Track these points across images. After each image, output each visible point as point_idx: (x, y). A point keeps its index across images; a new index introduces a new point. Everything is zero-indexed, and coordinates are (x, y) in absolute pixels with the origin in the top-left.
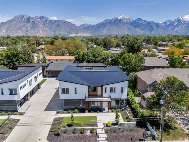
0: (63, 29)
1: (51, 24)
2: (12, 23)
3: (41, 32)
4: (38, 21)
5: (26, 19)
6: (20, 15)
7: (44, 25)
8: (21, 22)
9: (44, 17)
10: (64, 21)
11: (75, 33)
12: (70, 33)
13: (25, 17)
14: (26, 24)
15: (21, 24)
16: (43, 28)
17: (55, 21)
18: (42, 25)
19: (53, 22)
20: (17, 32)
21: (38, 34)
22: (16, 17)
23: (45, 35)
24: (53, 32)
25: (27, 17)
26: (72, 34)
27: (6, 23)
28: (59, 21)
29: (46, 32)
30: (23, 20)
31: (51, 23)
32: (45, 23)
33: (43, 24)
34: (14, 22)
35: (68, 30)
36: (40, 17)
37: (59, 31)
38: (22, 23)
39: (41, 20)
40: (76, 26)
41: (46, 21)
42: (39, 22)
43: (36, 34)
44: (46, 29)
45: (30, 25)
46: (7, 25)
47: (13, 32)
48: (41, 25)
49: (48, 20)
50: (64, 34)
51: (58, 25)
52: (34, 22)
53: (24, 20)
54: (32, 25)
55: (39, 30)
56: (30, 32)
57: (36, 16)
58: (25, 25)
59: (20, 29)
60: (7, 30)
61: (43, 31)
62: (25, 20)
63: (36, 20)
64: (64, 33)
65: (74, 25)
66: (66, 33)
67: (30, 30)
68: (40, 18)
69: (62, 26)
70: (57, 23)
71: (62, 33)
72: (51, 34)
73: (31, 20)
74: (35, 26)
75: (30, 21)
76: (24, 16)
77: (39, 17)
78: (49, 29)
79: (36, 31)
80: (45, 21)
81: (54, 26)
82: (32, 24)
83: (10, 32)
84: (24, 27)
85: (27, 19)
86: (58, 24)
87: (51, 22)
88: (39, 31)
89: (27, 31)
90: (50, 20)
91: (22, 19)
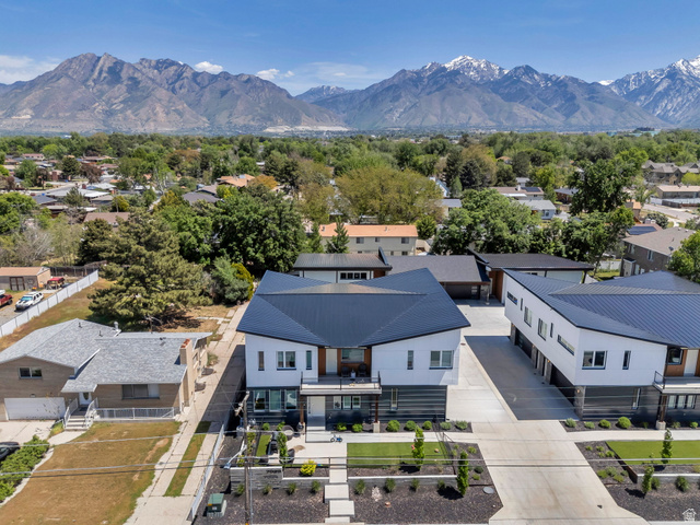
0: (240, 106)
1: (197, 88)
2: (56, 85)
3: (161, 116)
4: (150, 79)
5: (105, 69)
6: (85, 56)
7: (173, 91)
8: (87, 80)
9: (173, 63)
10: (245, 78)
11: (286, 122)
12: (269, 123)
13: (105, 64)
14: (105, 86)
15: (87, 87)
16: (169, 102)
17: (214, 78)
18: (164, 91)
19: (207, 82)
20: (73, 118)
21: (152, 124)
22: (70, 61)
23: (175, 129)
24: (205, 119)
25: (109, 64)
26: (275, 124)
27: (32, 84)
28: (225, 76)
29: (178, 117)
30: (96, 74)
31: (198, 84)
32: (177, 85)
33: (168, 89)
34: (63, 82)
35: (261, 108)
36: (158, 62)
37: (225, 113)
38: (91, 83)
39: (160, 72)
40: (289, 96)
41: (179, 76)
42: (153, 80)
43: (143, 126)
44: (180, 107)
45: (120, 91)
46: (36, 94)
47: (58, 117)
48: (162, 93)
49: (188, 74)
50: (245, 126)
51: (223, 93)
52: (135, 82)
53: (100, 73)
54: (129, 91)
55: (154, 109)
56: (120, 116)
57: (143, 59)
58: (102, 93)
59: (83, 108)
60: (38, 111)
61: (167, 114)
62: (104, 75)
63: (143, 74)
64: (246, 122)
65: (281, 90)
66: (253, 120)
67: (122, 111)
68: (156, 67)
69: (238, 97)
70: (220, 85)
71: (240, 121)
72: (196, 125)
73: (124, 75)
74: (139, 94)
75: (120, 77)
76: (99, 58)
77: (153, 63)
78: (190, 105)
79: (143, 112)
80: (177, 77)
81: (207, 96)
82: (130, 89)
83: (50, 117)
84: (99, 97)
85: (109, 68)
86: (222, 86)
87: (199, 79)
88: (155, 114)
89: (110, 113)
90: (196, 75)
91: (92, 71)
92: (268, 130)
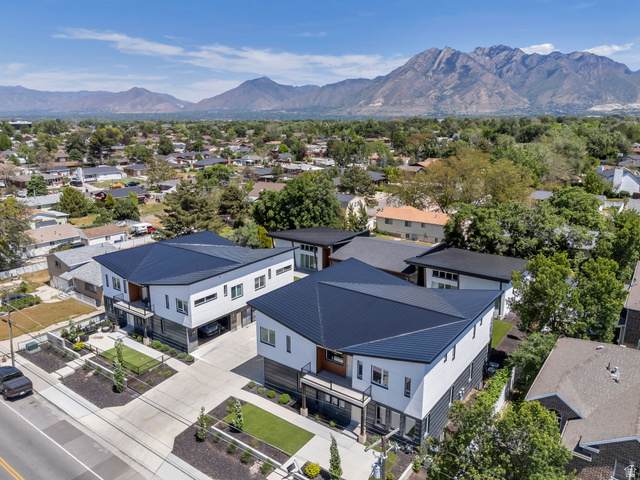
0: (567, 85)
1: (524, 69)
2: (403, 77)
3: (484, 98)
4: (481, 65)
5: (444, 60)
6: (429, 51)
7: (500, 75)
8: (428, 71)
9: (505, 48)
10: (578, 56)
11: (618, 100)
12: (596, 101)
13: (445, 56)
14: (441, 76)
15: (427, 77)
16: (494, 85)
17: (544, 58)
18: (491, 76)
19: (535, 63)
20: (411, 104)
21: (474, 107)
22: (418, 56)
23: (495, 110)
24: (526, 100)
25: (448, 56)
26: (602, 101)
27: (387, 78)
28: (557, 56)
29: (500, 99)
30: (436, 65)
31: (526, 66)
32: (505, 69)
33: (495, 74)
34: (410, 74)
35: (590, 86)
36: (491, 49)
37: (549, 93)
38: (430, 74)
39: (491, 58)
40: (627, 71)
41: (509, 60)
42: (483, 66)
43: (466, 108)
44: (503, 90)
45: (453, 79)
46: (389, 85)
47: (401, 104)
48: (489, 78)
49: (518, 57)
50: (568, 104)
51: (550, 73)
52: (466, 68)
53: (439, 65)
54: (459, 79)
55: (479, 93)
56: (448, 101)
57: (477, 48)
58: (438, 81)
59: (421, 95)
60: (387, 99)
61: (490, 97)
62: (442, 65)
63: (475, 62)
64: (569, 102)
65: (618, 65)
66: (579, 98)
67: (451, 96)
68: (489, 54)
69: (566, 75)
70: (548, 66)
71: (563, 100)
72: (516, 106)
73: (458, 64)
74: (468, 80)
75: (455, 66)
76: (441, 51)
77: (487, 51)
78: (513, 87)
79: (468, 97)
80: (504, 60)
81: (533, 77)
82: (461, 76)
83: (395, 104)
84: (435, 85)
85: (448, 59)
86: (550, 67)
87: (527, 62)
88: (479, 98)
89: (440, 99)
90: (526, 57)
91: (433, 63)
92: (594, 109)
